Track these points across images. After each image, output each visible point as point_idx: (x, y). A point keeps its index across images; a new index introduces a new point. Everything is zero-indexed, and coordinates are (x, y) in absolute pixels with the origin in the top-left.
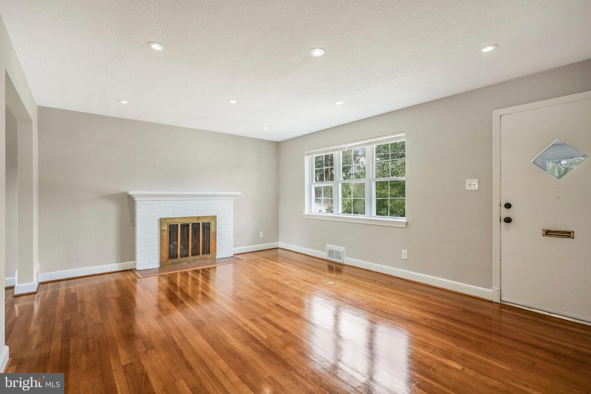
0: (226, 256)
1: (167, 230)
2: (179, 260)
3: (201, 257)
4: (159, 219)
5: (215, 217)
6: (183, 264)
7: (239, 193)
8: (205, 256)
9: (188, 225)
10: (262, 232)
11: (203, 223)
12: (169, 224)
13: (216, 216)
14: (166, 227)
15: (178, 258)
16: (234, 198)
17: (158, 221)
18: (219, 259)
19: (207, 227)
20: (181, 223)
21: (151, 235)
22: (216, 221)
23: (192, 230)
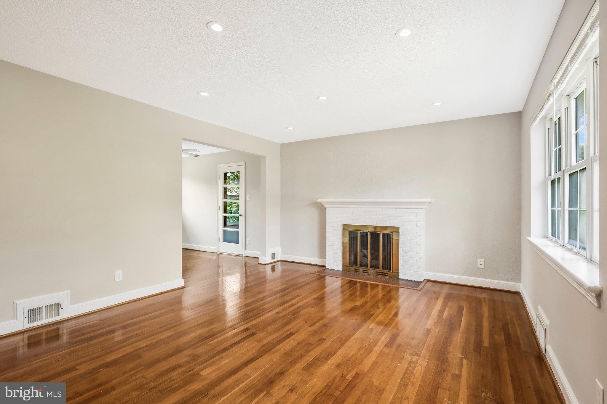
0: (413, 280)
2: (358, 269)
3: (381, 271)
5: (397, 229)
8: (386, 272)
9: (367, 234)
10: (482, 260)
11: (382, 234)
12: (350, 231)
14: (347, 234)
15: (358, 266)
16: (426, 207)
17: (341, 226)
18: (402, 280)
19: (387, 238)
20: (361, 231)
22: (399, 234)
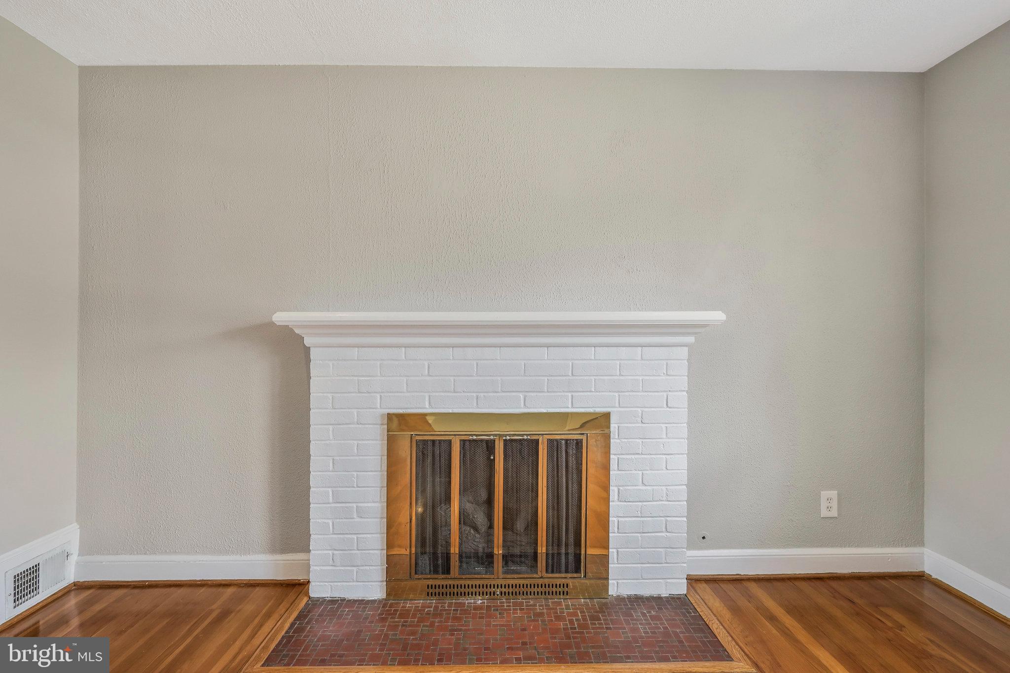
0: (655, 594)
1: (409, 460)
2: (456, 582)
3: (540, 581)
4: (383, 415)
5: (601, 421)
6: (469, 601)
7: (718, 316)
8: (559, 578)
9: (490, 446)
10: (834, 494)
11: (550, 441)
12: (418, 438)
13: (607, 416)
14: (406, 451)
15: (452, 575)
16: (691, 339)
17: (380, 422)
18: (620, 598)
20: (464, 438)
21: (355, 474)
22: (607, 437)
23: (506, 470)
